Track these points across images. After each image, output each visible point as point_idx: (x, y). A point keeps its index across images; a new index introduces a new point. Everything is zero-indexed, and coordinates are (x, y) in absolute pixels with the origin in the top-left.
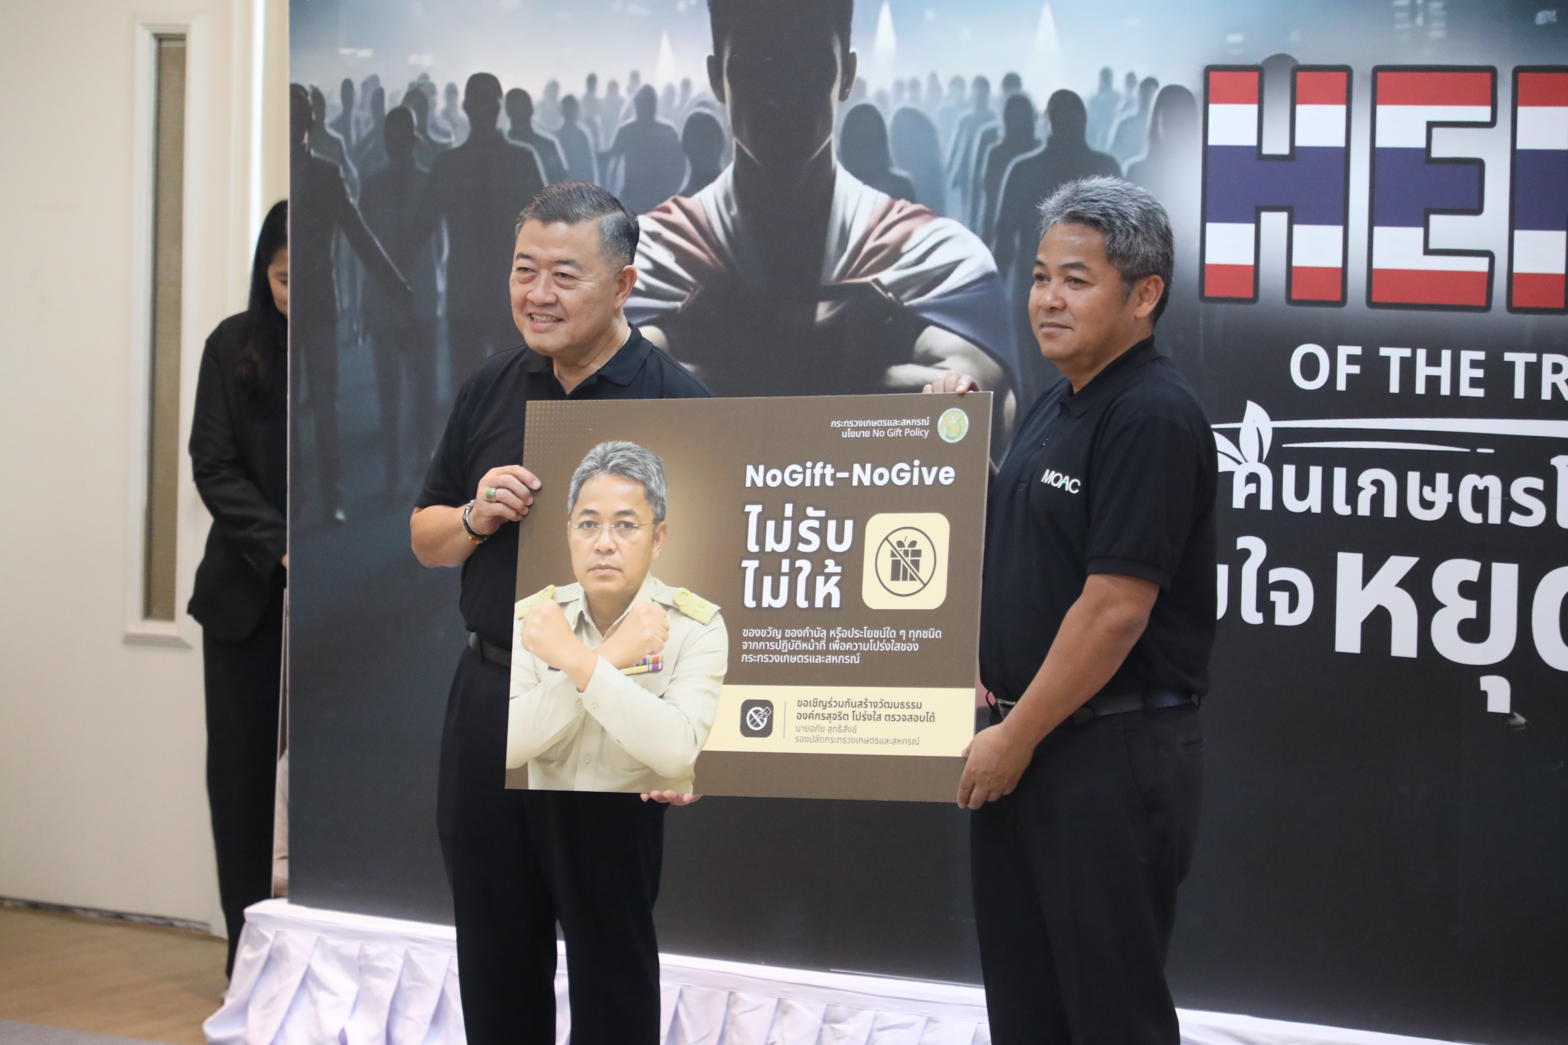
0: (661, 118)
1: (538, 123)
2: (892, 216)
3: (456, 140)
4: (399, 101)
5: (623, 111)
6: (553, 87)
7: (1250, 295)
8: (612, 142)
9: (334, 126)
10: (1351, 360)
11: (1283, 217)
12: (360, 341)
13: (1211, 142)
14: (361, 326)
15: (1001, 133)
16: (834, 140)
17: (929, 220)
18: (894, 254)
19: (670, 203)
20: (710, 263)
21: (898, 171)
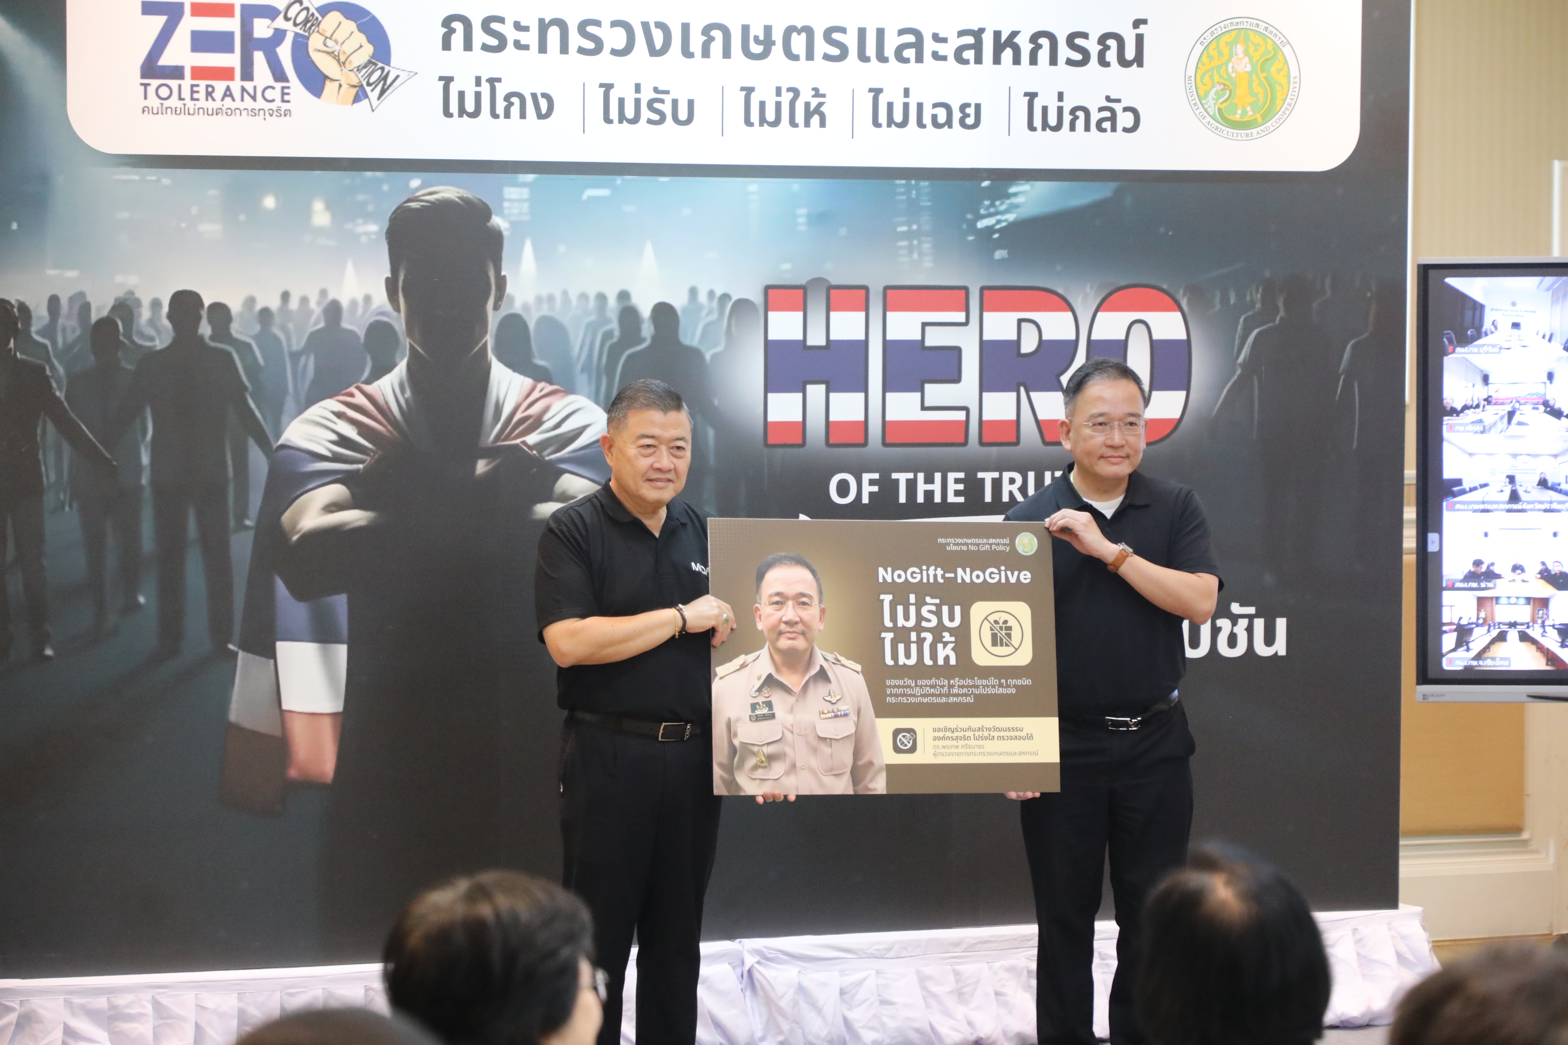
0: (346, 325)
1: (236, 329)
2: (536, 395)
3: (160, 343)
4: (105, 313)
5: (313, 319)
6: (250, 301)
7: (800, 442)
8: (303, 344)
9: (38, 333)
10: (872, 482)
11: (822, 388)
12: (67, 508)
13: (770, 338)
14: (68, 496)
15: (617, 333)
16: (490, 340)
17: (563, 397)
18: (537, 422)
19: (353, 389)
20: (387, 434)
21: (539, 362)
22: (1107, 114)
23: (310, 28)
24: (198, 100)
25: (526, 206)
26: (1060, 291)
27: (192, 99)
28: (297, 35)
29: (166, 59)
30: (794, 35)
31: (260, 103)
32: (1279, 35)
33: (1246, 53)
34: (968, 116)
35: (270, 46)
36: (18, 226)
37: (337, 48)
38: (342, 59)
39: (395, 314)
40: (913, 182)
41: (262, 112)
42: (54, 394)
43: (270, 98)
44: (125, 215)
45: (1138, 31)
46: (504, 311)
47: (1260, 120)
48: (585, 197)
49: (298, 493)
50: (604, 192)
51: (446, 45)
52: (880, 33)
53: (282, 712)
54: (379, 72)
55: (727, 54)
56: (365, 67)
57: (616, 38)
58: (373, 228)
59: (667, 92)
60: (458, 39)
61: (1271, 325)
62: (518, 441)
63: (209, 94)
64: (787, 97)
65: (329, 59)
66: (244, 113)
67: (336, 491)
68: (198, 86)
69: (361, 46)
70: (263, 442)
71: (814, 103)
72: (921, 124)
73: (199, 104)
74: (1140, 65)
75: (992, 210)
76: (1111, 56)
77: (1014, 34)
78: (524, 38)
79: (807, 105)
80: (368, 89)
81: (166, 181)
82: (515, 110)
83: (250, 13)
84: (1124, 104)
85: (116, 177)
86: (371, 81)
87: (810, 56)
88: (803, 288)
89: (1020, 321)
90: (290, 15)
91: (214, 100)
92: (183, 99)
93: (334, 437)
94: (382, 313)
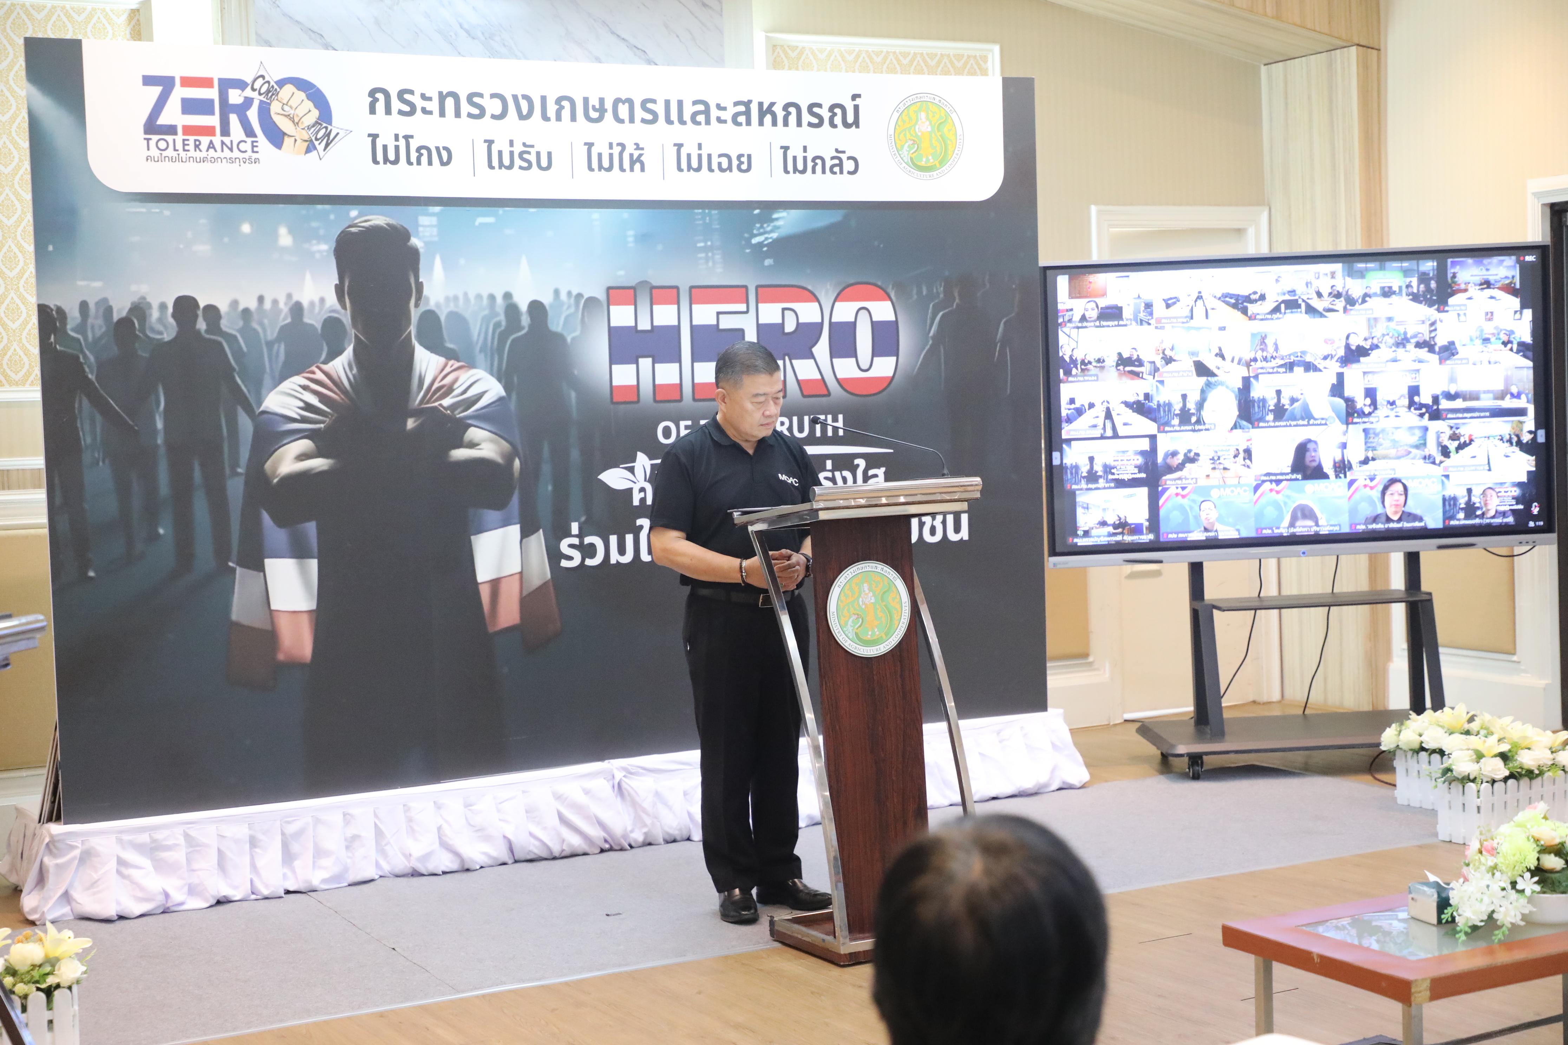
1: (224, 324)
2: (448, 369)
3: (167, 337)
4: (124, 314)
5: (282, 316)
6: (235, 303)
7: (636, 399)
8: (275, 334)
9: (73, 330)
10: (687, 427)
11: (650, 360)
12: (101, 464)
13: (612, 325)
14: (101, 454)
15: (504, 323)
16: (413, 329)
17: (468, 370)
18: (450, 390)
19: (314, 368)
20: (341, 401)
21: (450, 345)
22: (837, 162)
23: (271, 97)
24: (188, 151)
25: (435, 231)
26: (810, 287)
27: (184, 150)
28: (261, 101)
29: (163, 120)
30: (620, 105)
31: (236, 153)
32: (949, 106)
33: (927, 118)
34: (743, 163)
35: (242, 110)
36: (54, 248)
37: (292, 112)
38: (296, 120)
39: (343, 311)
40: (707, 211)
41: (237, 160)
42: (87, 377)
43: (243, 150)
44: (136, 239)
45: (855, 103)
46: (422, 308)
47: (938, 165)
48: (477, 223)
49: (276, 447)
50: (490, 220)
51: (373, 111)
52: (680, 103)
53: (271, 612)
54: (324, 130)
55: (573, 118)
56: (313, 126)
57: (494, 107)
58: (324, 247)
59: (532, 146)
60: (380, 106)
61: (950, 309)
62: (436, 404)
63: (197, 147)
64: (616, 150)
65: (286, 120)
66: (224, 161)
67: (304, 445)
68: (188, 140)
69: (310, 111)
70: (249, 410)
71: (636, 154)
72: (711, 170)
73: (189, 154)
74: (857, 126)
75: (762, 230)
76: (838, 120)
77: (772, 104)
78: (429, 106)
79: (631, 155)
80: (316, 143)
81: (167, 213)
82: (424, 159)
83: (226, 85)
84: (848, 154)
85: (128, 210)
86: (318, 137)
87: (632, 120)
88: (633, 288)
89: (784, 310)
90: (255, 87)
91: (200, 151)
92: (177, 150)
93: (302, 404)
94: (334, 311)
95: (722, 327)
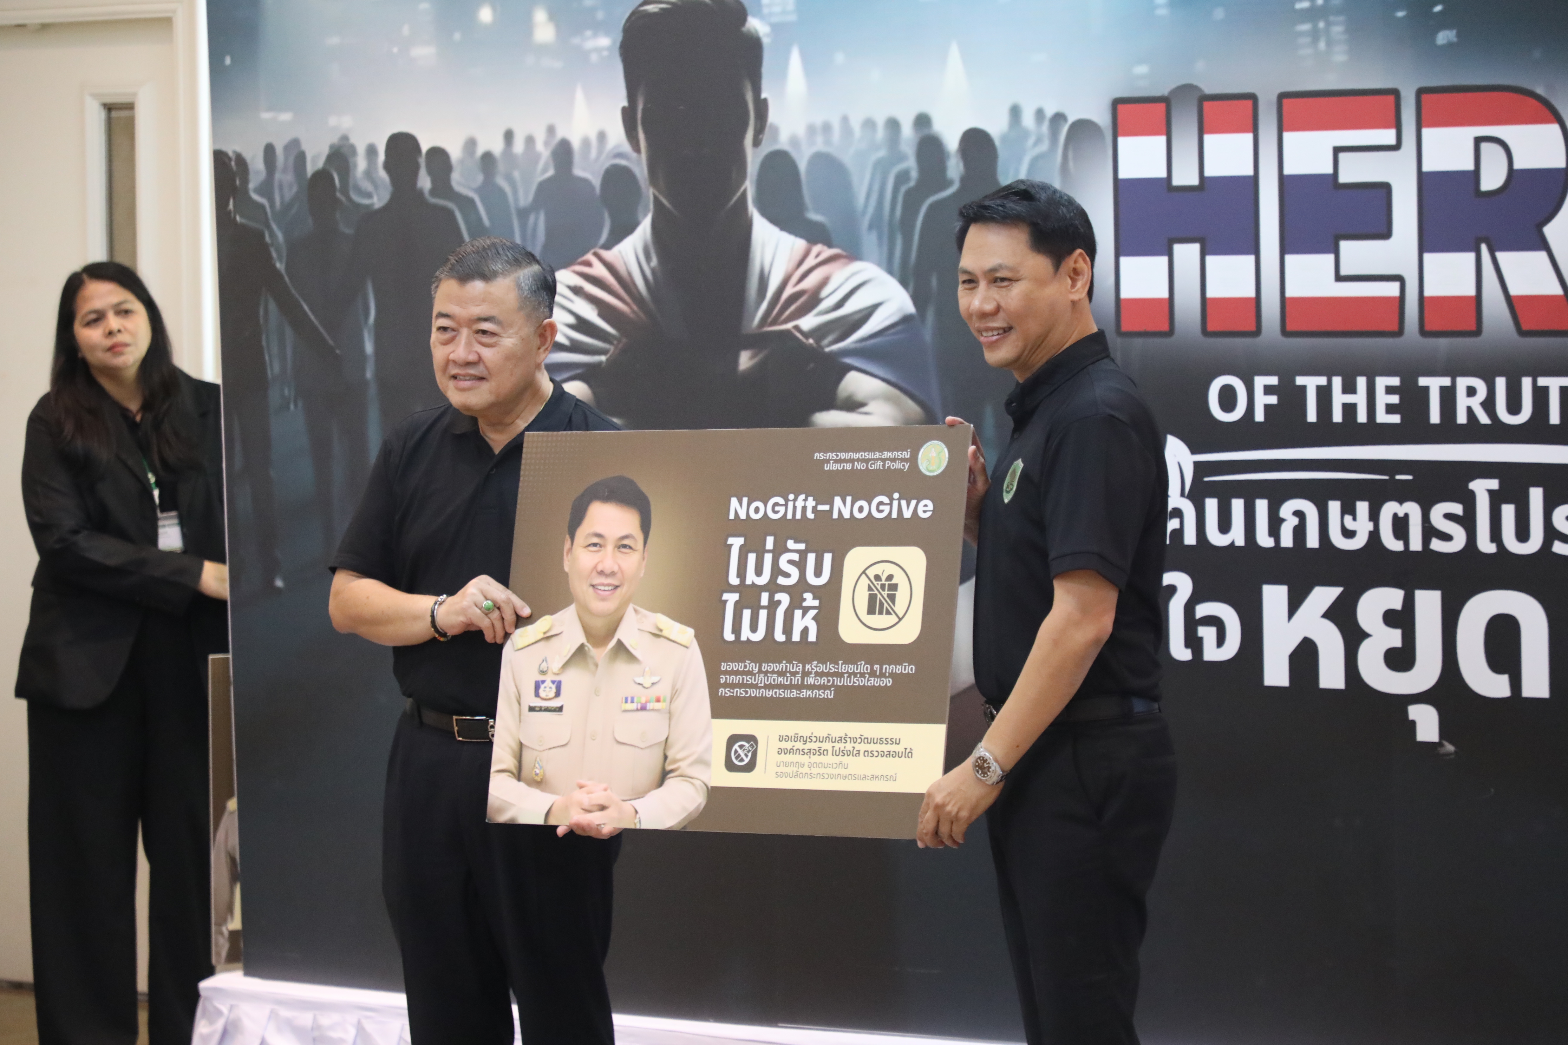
1: (457, 180)
2: (810, 261)
3: (378, 200)
4: (321, 164)
5: (540, 166)
6: (471, 144)
7: (1166, 328)
8: (531, 197)
9: (257, 191)
10: (1266, 390)
11: (1196, 248)
12: (292, 407)
13: (1121, 176)
15: (914, 174)
16: (749, 187)
17: (846, 264)
18: (813, 300)
19: (590, 257)
20: (632, 315)
21: (814, 216)
26: (1538, 89)
36: (232, 60)
42: (273, 266)
46: (766, 148)
58: (604, 41)
62: (789, 326)
89: (1478, 141)
93: (571, 320)
95: (1343, 179)
